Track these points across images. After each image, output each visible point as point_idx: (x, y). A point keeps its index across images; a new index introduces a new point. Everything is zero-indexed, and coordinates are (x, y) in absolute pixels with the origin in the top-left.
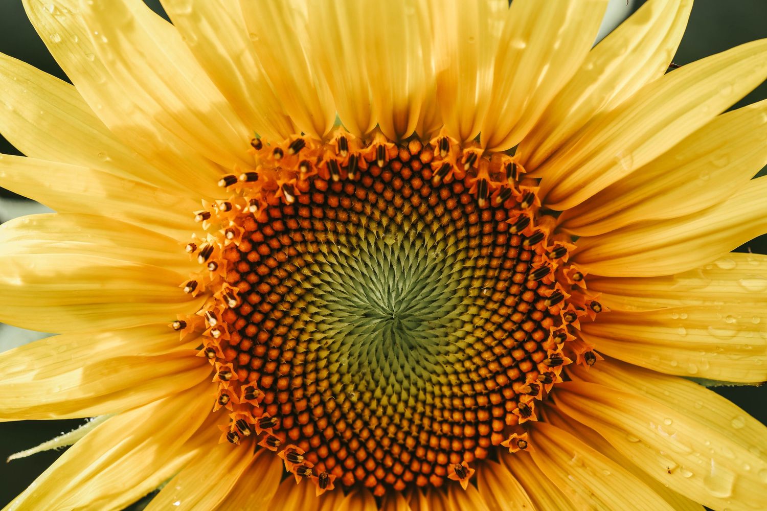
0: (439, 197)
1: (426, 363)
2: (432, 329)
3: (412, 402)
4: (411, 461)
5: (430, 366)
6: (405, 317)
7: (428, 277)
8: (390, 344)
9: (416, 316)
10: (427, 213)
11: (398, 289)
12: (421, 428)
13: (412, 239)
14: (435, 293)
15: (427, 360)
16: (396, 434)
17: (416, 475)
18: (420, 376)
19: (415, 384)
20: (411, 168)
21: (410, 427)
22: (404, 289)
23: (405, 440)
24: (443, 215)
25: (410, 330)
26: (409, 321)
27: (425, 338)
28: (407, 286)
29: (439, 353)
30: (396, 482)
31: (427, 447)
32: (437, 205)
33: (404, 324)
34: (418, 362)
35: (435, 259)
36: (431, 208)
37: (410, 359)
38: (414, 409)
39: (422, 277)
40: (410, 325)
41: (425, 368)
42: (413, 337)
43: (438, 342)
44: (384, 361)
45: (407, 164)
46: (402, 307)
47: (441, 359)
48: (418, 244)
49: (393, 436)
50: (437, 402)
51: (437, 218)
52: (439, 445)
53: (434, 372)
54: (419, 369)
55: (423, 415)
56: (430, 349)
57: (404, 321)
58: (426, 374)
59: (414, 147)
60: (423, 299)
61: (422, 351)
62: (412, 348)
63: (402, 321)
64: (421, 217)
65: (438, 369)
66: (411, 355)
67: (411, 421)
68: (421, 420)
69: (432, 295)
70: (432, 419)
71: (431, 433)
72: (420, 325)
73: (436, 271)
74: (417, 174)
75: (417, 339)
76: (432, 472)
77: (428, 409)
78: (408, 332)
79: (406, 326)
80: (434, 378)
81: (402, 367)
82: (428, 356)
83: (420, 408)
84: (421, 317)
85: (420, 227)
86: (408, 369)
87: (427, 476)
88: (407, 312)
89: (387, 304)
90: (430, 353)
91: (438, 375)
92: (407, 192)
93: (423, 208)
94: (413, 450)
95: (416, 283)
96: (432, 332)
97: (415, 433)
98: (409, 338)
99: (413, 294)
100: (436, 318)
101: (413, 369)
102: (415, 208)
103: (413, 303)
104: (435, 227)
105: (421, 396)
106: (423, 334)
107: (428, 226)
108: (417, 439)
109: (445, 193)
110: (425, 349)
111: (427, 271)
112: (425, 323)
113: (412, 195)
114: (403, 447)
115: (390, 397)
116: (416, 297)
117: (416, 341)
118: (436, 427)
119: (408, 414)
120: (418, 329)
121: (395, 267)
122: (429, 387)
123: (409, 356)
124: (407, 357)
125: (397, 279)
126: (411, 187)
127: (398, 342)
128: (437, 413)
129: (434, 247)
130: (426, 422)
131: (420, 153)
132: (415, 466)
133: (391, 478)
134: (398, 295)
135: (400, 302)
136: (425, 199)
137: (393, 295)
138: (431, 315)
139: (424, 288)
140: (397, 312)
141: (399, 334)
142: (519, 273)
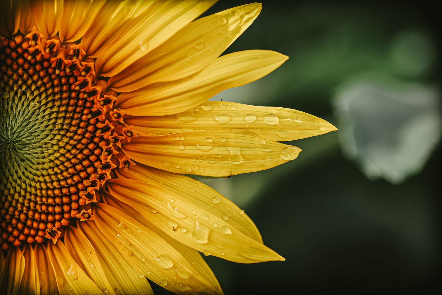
0: (35, 69)
1: (31, 169)
2: (34, 149)
3: (23, 193)
4: (24, 228)
5: (34, 171)
6: (17, 142)
7: (30, 118)
8: (8, 159)
9: (24, 141)
10: (28, 80)
11: (12, 125)
12: (29, 208)
13: (19, 95)
14: (34, 128)
15: (31, 167)
16: (14, 212)
17: (27, 236)
18: (28, 178)
19: (25, 182)
20: (17, 52)
21: (22, 208)
22: (15, 125)
23: (19, 216)
24: (38, 81)
25: (20, 149)
26: (19, 144)
27: (29, 154)
28: (17, 124)
29: (38, 164)
30: (15, 241)
31: (33, 220)
32: (34, 74)
33: (16, 146)
34: (26, 169)
35: (34, 107)
36: (30, 76)
37: (21, 167)
38: (25, 197)
39: (26, 118)
40: (20, 146)
41: (30, 173)
42: (22, 154)
43: (38, 157)
44: (5, 169)
45: (15, 50)
46: (15, 136)
47: (40, 167)
48: (23, 98)
49: (12, 213)
50: (38, 192)
51: (35, 82)
52: (40, 218)
53: (35, 175)
54: (27, 173)
55: (30, 200)
56: (33, 161)
57: (17, 145)
58: (31, 176)
59: (18, 40)
60: (28, 131)
61: (29, 163)
62: (22, 160)
63: (15, 144)
64: (25, 82)
65: (39, 173)
66: (22, 165)
67: (23, 204)
68: (29, 203)
69: (33, 129)
70: (36, 203)
71: (35, 211)
72: (26, 147)
73: (35, 114)
74: (21, 56)
75: (24, 155)
76: (37, 234)
77: (33, 197)
78: (19, 151)
79: (18, 148)
80: (36, 178)
81: (17, 172)
82: (31, 165)
83: (28, 196)
84: (27, 142)
85: (24, 88)
86: (20, 173)
87: (34, 237)
88: (18, 139)
89: (5, 134)
90: (33, 164)
91: (39, 177)
92: (15, 66)
93: (25, 76)
94: (25, 221)
95: (23, 122)
96: (34, 150)
97: (25, 211)
98: (20, 154)
99: (21, 128)
100: (36, 143)
101: (23, 173)
102: (21, 76)
103: (22, 133)
104: (33, 87)
105: (29, 189)
106: (28, 152)
107: (29, 87)
108: (27, 215)
109: (38, 67)
110: (30, 161)
111: (29, 114)
112: (30, 145)
113: (18, 69)
114: (18, 220)
115: (9, 190)
116: (23, 130)
117: (24, 156)
118: (38, 207)
119: (21, 200)
120: (25, 149)
121: (10, 112)
122: (33, 184)
123: (21, 165)
124: (19, 166)
125: (11, 119)
126: (18, 64)
127: (13, 157)
128: (38, 199)
129: (33, 100)
130: (32, 204)
131: (22, 43)
132: (26, 231)
133: (11, 239)
134: (11, 130)
135: (14, 133)
136: (26, 71)
137: (9, 129)
138: (33, 141)
139: (28, 124)
140: (12, 139)
141: (13, 152)
142: (85, 114)
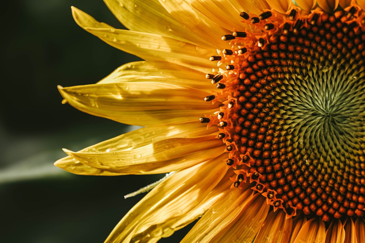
0: (353, 43)
1: (350, 143)
2: (352, 122)
3: (342, 165)
4: (343, 201)
5: (353, 144)
6: (336, 115)
7: (349, 91)
8: (328, 131)
9: (343, 114)
10: (346, 54)
11: (331, 99)
12: (348, 181)
13: (338, 69)
14: (353, 101)
15: (350, 140)
16: (333, 184)
17: (347, 209)
18: (347, 151)
19: (343, 155)
20: (336, 27)
21: (341, 181)
22: (334, 98)
23: (339, 188)
24: (356, 54)
25: (339, 122)
26: (338, 118)
27: (347, 127)
28: (336, 97)
29: (357, 137)
30: (335, 213)
31: (353, 193)
32: (352, 48)
33: (335, 119)
34: (345, 142)
35: (352, 80)
36: (349, 50)
37: (341, 140)
38: (344, 170)
39: (345, 91)
40: (339, 120)
41: (349, 146)
42: (341, 127)
43: (356, 130)
44: (325, 141)
45: (334, 24)
46: (334, 109)
47: (359, 140)
48: (342, 72)
49: (331, 185)
50: (357, 165)
51: (353, 56)
52: (359, 191)
53: (354, 148)
54: (346, 146)
55: (349, 173)
56: (351, 134)
57: (335, 118)
58: (350, 149)
59: (337, 14)
60: (346, 104)
61: (347, 136)
62: (342, 134)
63: (334, 118)
64: (343, 56)
65: (357, 146)
66: (341, 138)
67: (342, 177)
68: (348, 176)
69: (352, 102)
70: (355, 176)
71: (354, 184)
72: (345, 120)
73: (353, 88)
74: (340, 30)
75: (343, 128)
76: (356, 208)
77: (352, 171)
78: (338, 124)
79: (337, 121)
80: (355, 151)
81: (336, 145)
82: (350, 138)
83: (347, 169)
84: (345, 115)
85: (343, 61)
86: (339, 147)
87: (354, 210)
88: (337, 113)
89: (324, 108)
90: (352, 137)
91: (358, 150)
92: (334, 41)
93: (344, 50)
94: (344, 194)
95: (342, 95)
96: (352, 124)
97: (344, 184)
98: (339, 128)
99: (341, 101)
100: (354, 116)
101: (342, 146)
102: (339, 51)
103: (341, 107)
104: (352, 61)
105: (348, 162)
106: (347, 125)
107: (347, 61)
108: (346, 187)
109: (356, 41)
110: (349, 134)
111: (348, 88)
112: (349, 119)
113: (337, 43)
114: (338, 192)
115: (329, 162)
116: (342, 103)
117: (343, 129)
118: (357, 180)
119: (340, 172)
120: (344, 122)
121: (329, 86)
122: (352, 157)
123: (340, 138)
124: (338, 139)
125: (330, 93)
126: (337, 38)
127: (332, 130)
128: (357, 172)
129: (351, 74)
130: (351, 177)
131: (341, 17)
132: (346, 204)
133: (331, 211)
134: (331, 102)
135: (333, 106)
136: (344, 45)
137: (329, 102)
138: (352, 114)
139: (346, 98)
140: (330, 112)
141: (333, 125)
